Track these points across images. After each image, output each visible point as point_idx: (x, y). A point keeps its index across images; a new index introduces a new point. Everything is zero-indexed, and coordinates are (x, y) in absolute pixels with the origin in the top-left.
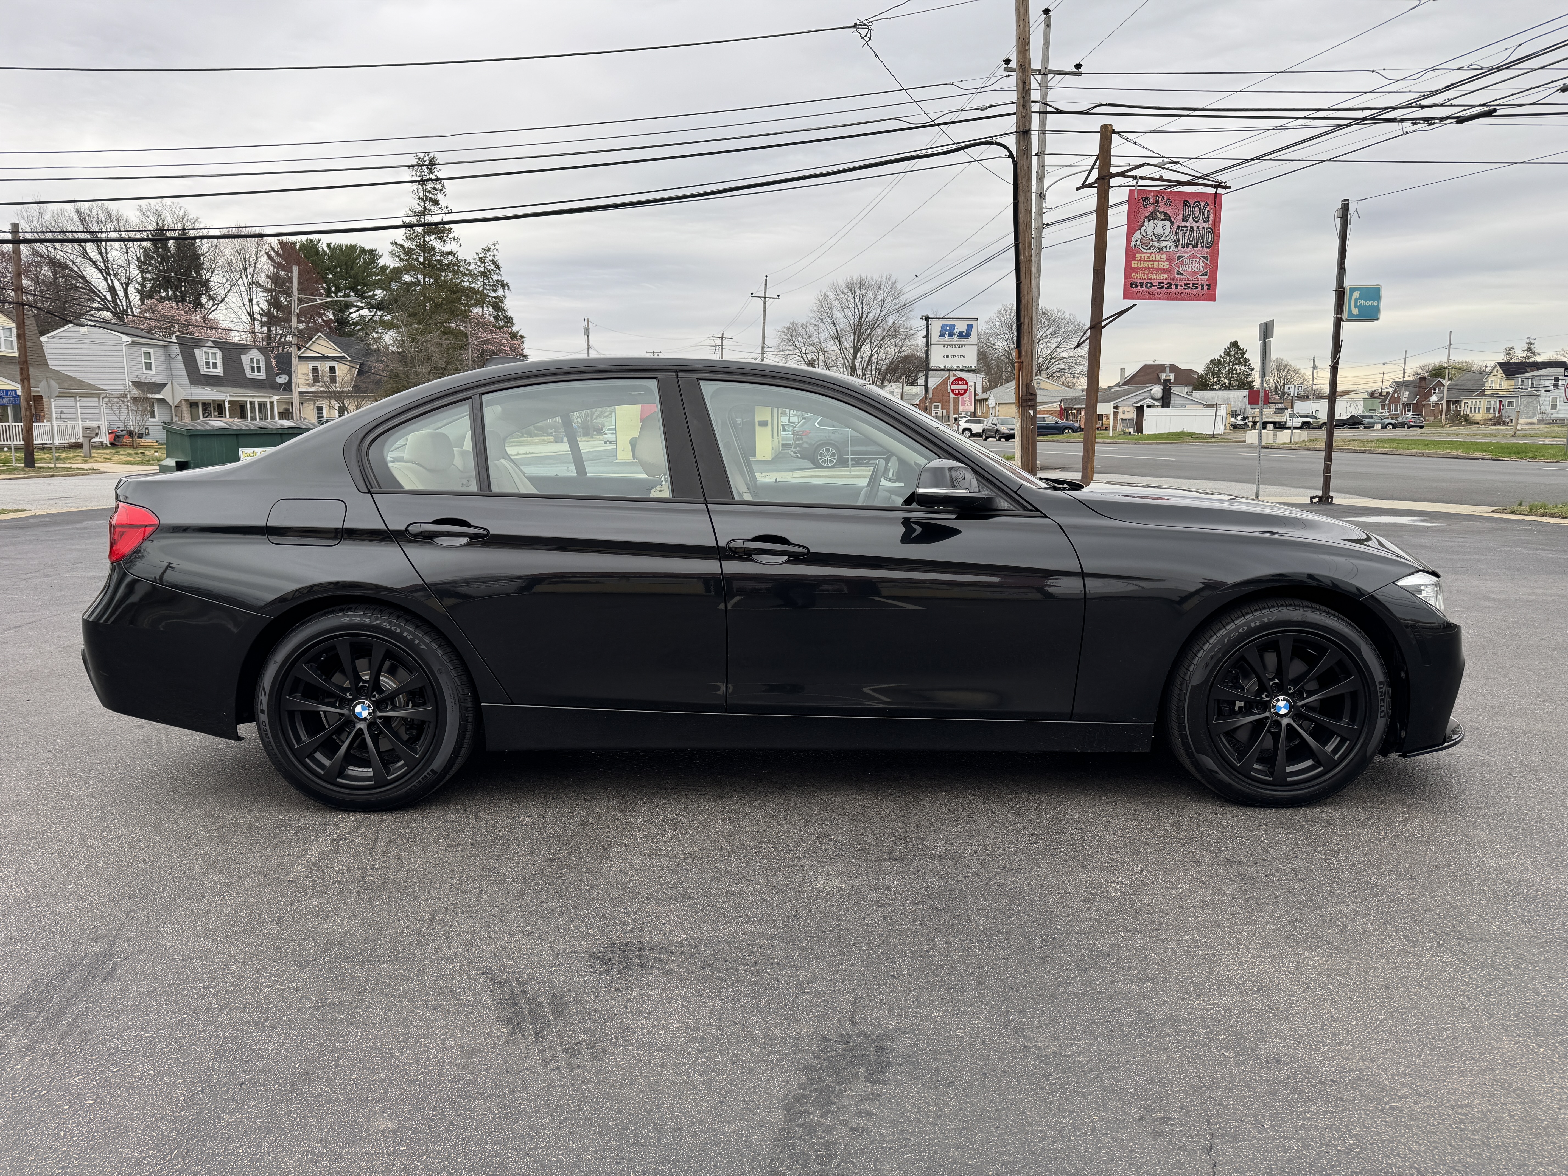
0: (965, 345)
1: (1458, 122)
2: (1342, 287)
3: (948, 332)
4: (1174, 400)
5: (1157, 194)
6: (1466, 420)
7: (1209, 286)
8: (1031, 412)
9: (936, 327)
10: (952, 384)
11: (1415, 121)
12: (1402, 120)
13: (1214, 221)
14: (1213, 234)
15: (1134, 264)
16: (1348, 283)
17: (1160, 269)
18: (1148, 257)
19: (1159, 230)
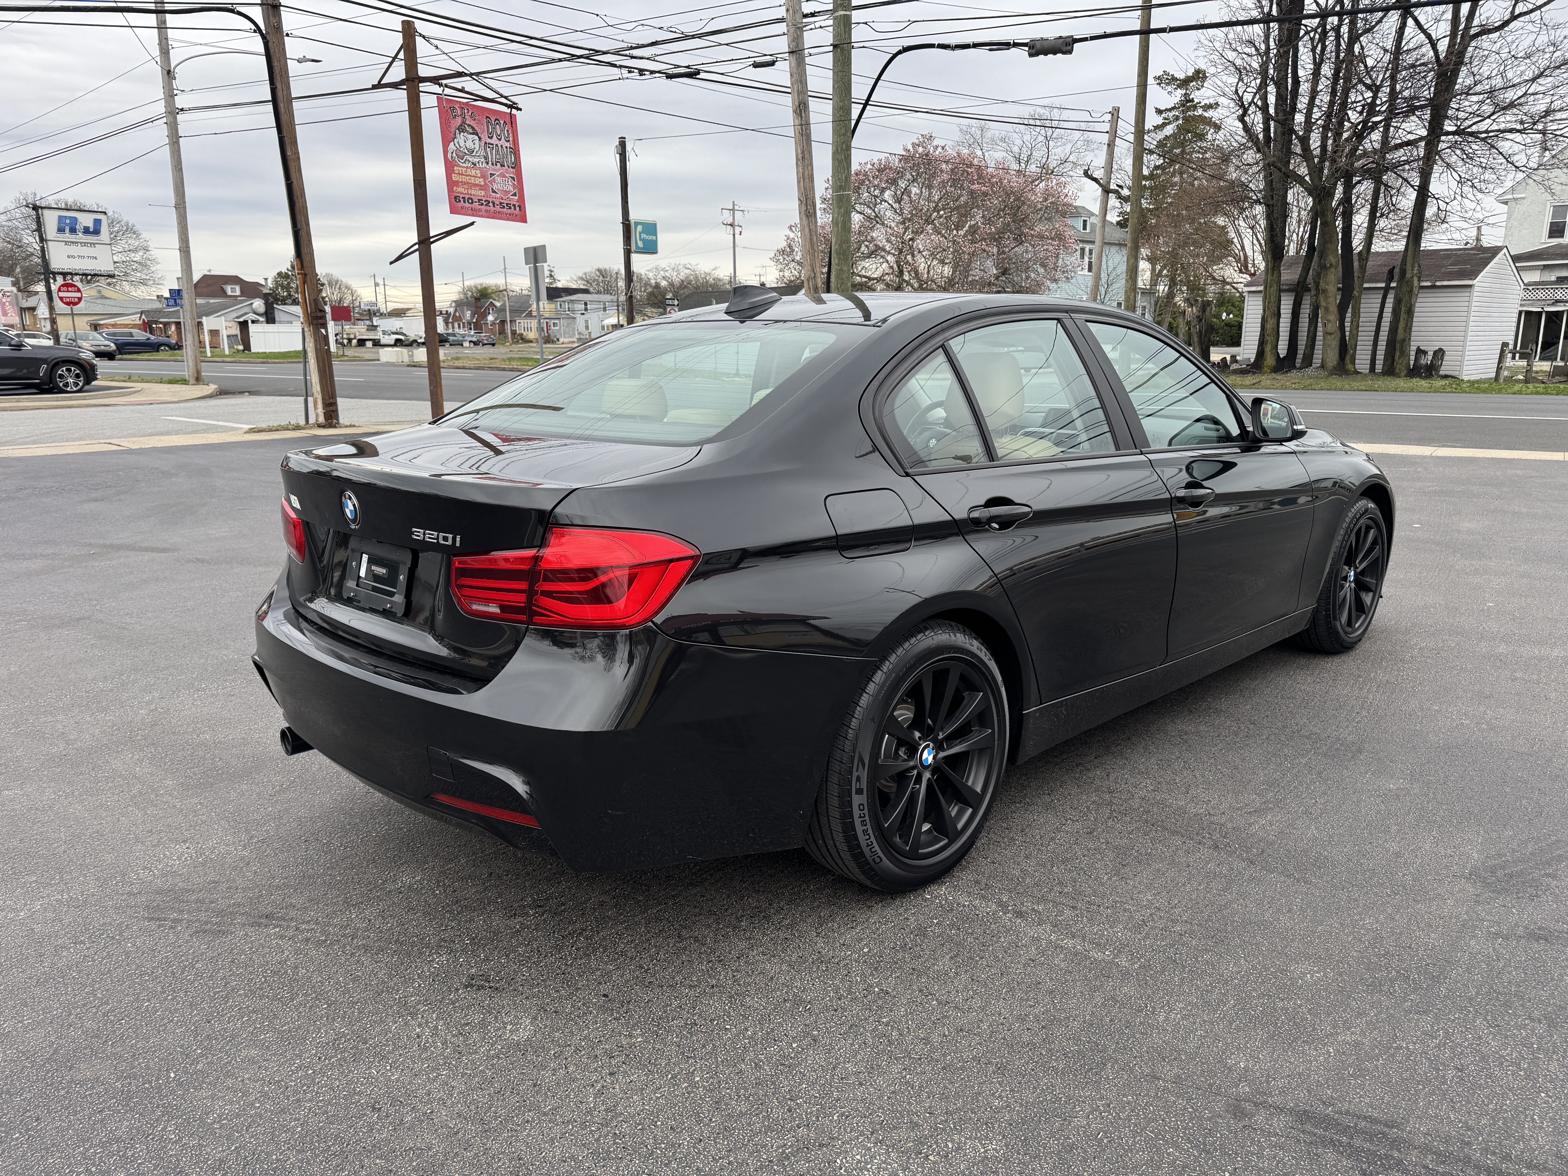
0: (94, 244)
1: (667, 77)
2: (629, 221)
3: (68, 226)
4: (278, 316)
5: (463, 106)
6: (522, 339)
7: (519, 206)
8: (323, 331)
9: (51, 220)
10: (59, 290)
11: (630, 69)
12: (621, 67)
13: (514, 141)
14: (515, 154)
15: (455, 177)
16: (633, 216)
17: (477, 185)
18: (466, 172)
19: (469, 144)
